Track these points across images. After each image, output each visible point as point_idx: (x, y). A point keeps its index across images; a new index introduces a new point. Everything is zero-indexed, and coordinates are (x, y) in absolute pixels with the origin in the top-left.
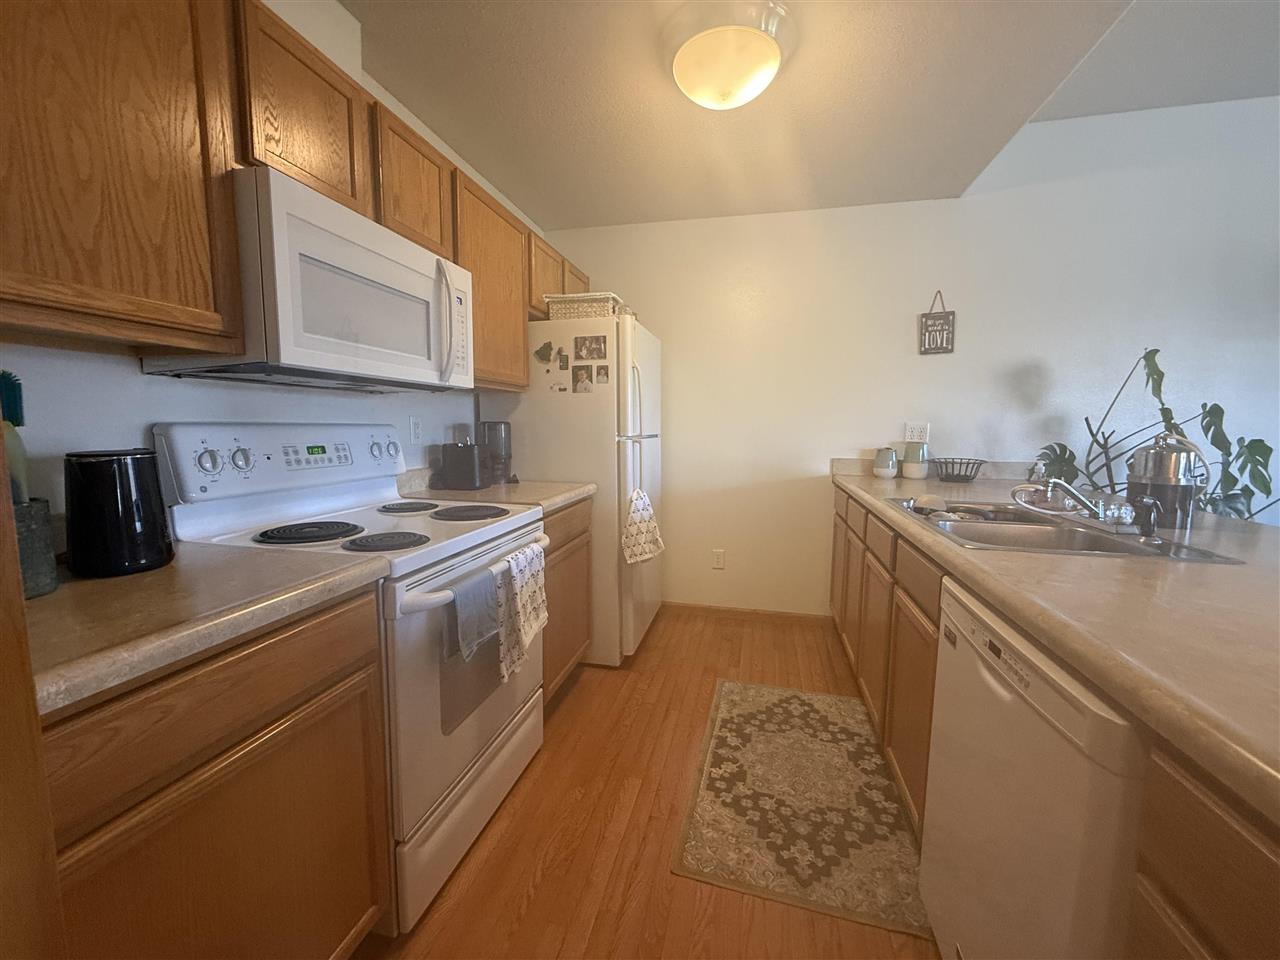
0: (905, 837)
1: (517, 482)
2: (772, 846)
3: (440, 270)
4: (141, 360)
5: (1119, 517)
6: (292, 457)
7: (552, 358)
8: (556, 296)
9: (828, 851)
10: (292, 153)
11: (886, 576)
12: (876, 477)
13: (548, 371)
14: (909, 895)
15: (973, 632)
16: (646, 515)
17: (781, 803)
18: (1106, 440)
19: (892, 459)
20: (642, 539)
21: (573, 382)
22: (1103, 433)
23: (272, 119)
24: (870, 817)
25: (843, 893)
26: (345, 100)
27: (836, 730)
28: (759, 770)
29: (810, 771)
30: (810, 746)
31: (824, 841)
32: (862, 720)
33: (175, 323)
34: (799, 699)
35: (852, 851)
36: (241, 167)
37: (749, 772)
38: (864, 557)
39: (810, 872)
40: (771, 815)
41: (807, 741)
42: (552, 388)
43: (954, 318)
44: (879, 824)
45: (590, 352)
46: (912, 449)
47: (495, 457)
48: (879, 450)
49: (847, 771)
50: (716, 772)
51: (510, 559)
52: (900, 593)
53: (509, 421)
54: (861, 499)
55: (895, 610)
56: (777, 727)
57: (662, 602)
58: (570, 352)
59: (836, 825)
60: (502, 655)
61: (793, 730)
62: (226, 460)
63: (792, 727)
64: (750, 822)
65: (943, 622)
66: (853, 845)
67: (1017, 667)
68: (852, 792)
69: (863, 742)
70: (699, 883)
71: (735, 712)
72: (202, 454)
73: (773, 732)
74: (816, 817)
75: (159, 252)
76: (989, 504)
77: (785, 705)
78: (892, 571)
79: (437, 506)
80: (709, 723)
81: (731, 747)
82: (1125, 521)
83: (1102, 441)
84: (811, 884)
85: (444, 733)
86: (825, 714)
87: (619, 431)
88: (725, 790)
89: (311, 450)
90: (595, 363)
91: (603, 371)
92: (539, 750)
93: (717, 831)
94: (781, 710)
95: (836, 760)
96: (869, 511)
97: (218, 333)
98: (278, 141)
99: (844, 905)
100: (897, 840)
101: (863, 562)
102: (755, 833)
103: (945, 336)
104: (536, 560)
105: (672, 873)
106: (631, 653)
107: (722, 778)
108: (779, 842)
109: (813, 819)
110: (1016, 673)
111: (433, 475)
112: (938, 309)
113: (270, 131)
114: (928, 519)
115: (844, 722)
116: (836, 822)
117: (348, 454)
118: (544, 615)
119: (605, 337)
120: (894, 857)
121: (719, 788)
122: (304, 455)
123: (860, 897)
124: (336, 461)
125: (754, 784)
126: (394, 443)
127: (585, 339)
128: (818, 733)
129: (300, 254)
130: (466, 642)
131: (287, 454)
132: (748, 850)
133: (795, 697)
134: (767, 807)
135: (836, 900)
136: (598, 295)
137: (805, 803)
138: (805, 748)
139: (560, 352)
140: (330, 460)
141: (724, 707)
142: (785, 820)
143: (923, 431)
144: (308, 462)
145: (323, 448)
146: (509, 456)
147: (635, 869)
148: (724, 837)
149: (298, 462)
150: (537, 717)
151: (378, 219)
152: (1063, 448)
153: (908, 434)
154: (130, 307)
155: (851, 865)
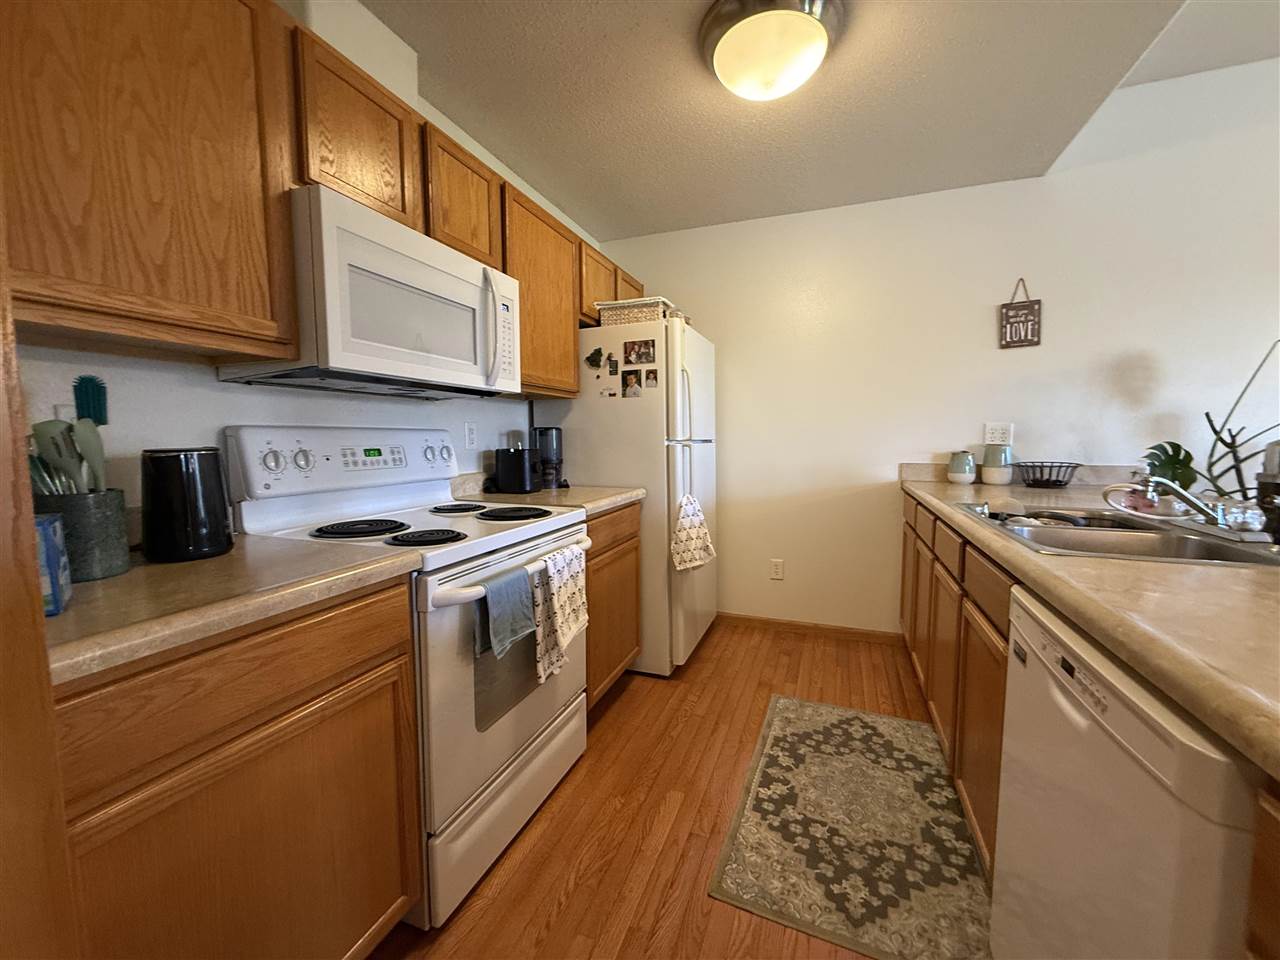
0: (979, 884)
1: (567, 486)
2: (821, 879)
3: (486, 278)
4: (217, 368)
5: (1244, 523)
6: (350, 459)
7: (602, 363)
8: (608, 303)
9: (886, 889)
10: (346, 173)
11: (956, 588)
12: (951, 483)
13: (598, 377)
14: (979, 949)
15: (1044, 648)
16: (696, 521)
17: (834, 832)
18: (1233, 437)
19: (969, 464)
20: (693, 544)
21: (623, 386)
22: (1229, 430)
23: (327, 142)
24: (938, 856)
25: (900, 940)
26: (396, 122)
27: (903, 757)
28: (812, 794)
29: (869, 800)
30: (871, 772)
31: (881, 878)
32: (932, 749)
33: (234, 330)
34: (862, 721)
35: (913, 893)
36: (297, 187)
37: (801, 795)
38: (932, 568)
39: (864, 910)
40: (822, 844)
41: (868, 767)
42: (601, 393)
43: (1039, 309)
44: (948, 865)
45: (639, 356)
46: (991, 453)
47: (546, 462)
48: (954, 454)
49: (913, 802)
50: (764, 793)
51: (547, 559)
52: (969, 605)
53: (561, 427)
54: (931, 505)
55: (965, 625)
56: (834, 749)
57: (718, 612)
58: (619, 357)
59: (895, 862)
60: (539, 656)
61: (853, 754)
62: (289, 460)
63: (852, 751)
64: (798, 850)
65: (1013, 636)
66: (917, 886)
67: (1092, 688)
68: (918, 827)
69: (933, 772)
70: (738, 910)
71: (789, 730)
72: (266, 456)
73: (830, 754)
74: (873, 850)
75: (222, 266)
76: (1082, 510)
77: (845, 726)
78: (960, 581)
79: (485, 507)
80: (760, 741)
81: (782, 767)
82: (1251, 526)
83: (1228, 440)
84: (862, 924)
85: (478, 730)
86: (890, 739)
87: (668, 435)
88: (772, 813)
89: (367, 452)
90: (644, 368)
91: (652, 374)
92: (582, 756)
93: (762, 855)
94: (839, 732)
95: (900, 789)
96: (937, 518)
97: (273, 339)
98: (332, 162)
99: (901, 953)
100: (968, 886)
101: (932, 573)
102: (804, 863)
103: (1030, 327)
104: (575, 561)
105: (709, 896)
106: (681, 663)
107: (770, 800)
108: (830, 874)
109: (870, 852)
110: (1092, 695)
111: (486, 480)
112: (1020, 298)
113: (325, 153)
114: (1003, 525)
115: (912, 749)
116: (896, 858)
117: (402, 456)
118: (584, 617)
119: (653, 341)
120: (964, 905)
121: (765, 810)
122: (361, 457)
123: (921, 946)
124: (391, 464)
125: (805, 808)
126: (447, 448)
127: (634, 343)
128: (880, 760)
129: (350, 265)
130: (499, 638)
131: (345, 456)
132: (793, 879)
133: (857, 718)
134: (818, 836)
135: (892, 945)
136: (647, 300)
137: (862, 834)
138: (864, 773)
139: (609, 357)
140: (385, 462)
141: (777, 723)
142: (838, 850)
143: (1005, 433)
144: (365, 464)
145: (379, 450)
146: (561, 462)
147: (671, 887)
148: (769, 863)
149: (355, 463)
150: (579, 722)
151: (427, 233)
152: (1176, 448)
153: (988, 436)
154: (195, 316)
155: (911, 909)
